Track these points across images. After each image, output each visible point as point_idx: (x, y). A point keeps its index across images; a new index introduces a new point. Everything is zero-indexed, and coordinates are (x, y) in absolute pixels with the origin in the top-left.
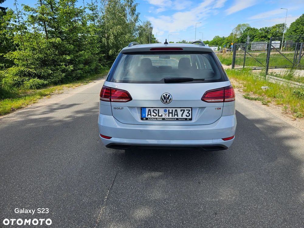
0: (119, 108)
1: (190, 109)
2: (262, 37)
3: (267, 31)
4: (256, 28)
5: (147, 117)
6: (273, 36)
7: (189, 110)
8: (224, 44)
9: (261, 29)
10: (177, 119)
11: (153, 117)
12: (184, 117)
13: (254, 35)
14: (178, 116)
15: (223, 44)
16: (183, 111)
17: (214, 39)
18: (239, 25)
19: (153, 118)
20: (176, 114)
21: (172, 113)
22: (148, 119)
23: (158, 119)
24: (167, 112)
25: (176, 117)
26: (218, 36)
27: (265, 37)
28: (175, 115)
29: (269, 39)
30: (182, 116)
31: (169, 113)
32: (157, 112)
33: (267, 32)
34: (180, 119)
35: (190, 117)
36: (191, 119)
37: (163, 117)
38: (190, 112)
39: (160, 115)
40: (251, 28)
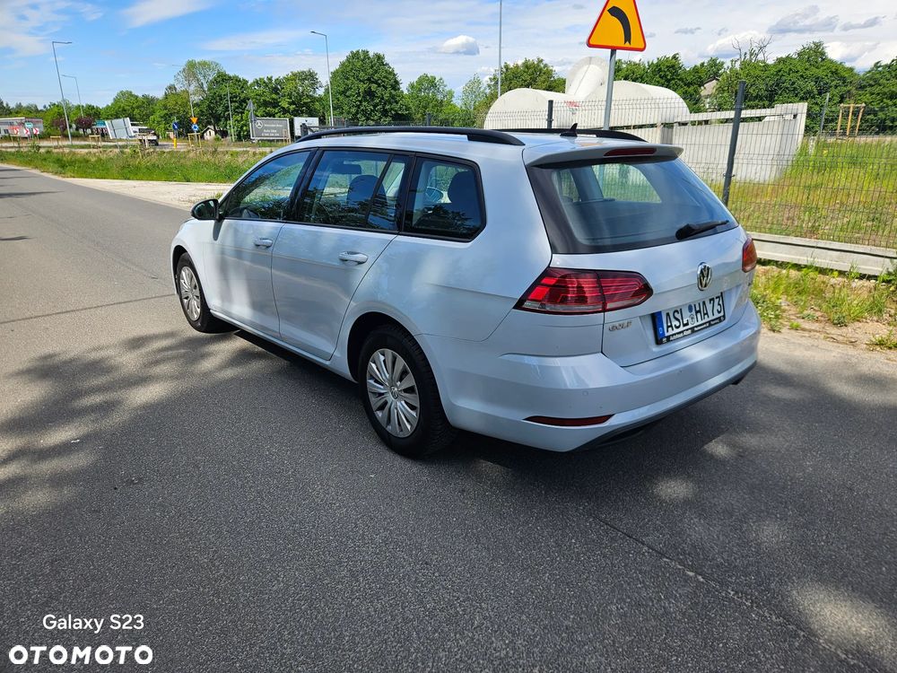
0: (622, 326)
2: (266, 104)
3: (275, 87)
4: (241, 77)
5: (667, 334)
6: (293, 103)
8: (156, 117)
9: (257, 82)
11: (676, 331)
13: (243, 96)
15: (152, 117)
17: (116, 101)
18: (189, 62)
22: (671, 339)
26: (130, 94)
27: (275, 104)
29: (285, 111)
33: (275, 90)
40: (230, 77)
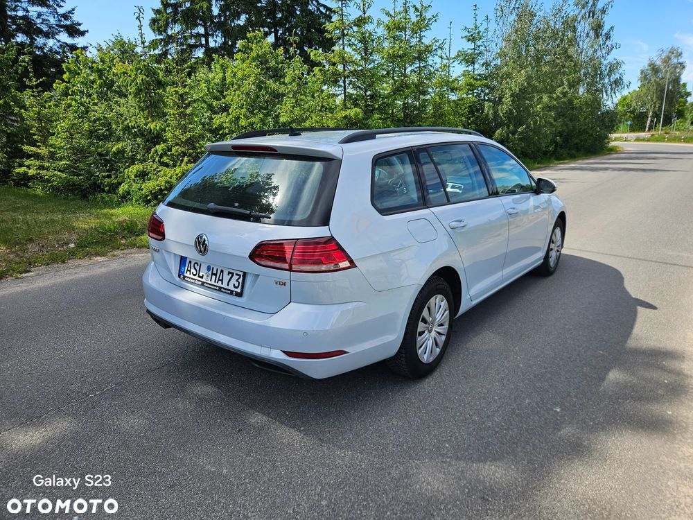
1: (242, 274)
7: (240, 275)
10: (220, 289)
12: (231, 287)
14: (222, 284)
16: (230, 275)
19: (192, 279)
20: (221, 278)
21: (216, 275)
23: (196, 282)
24: (210, 272)
25: (219, 284)
28: (219, 280)
30: (228, 285)
31: (213, 274)
32: (198, 268)
34: (223, 290)
35: (239, 290)
36: (240, 295)
37: (203, 280)
38: (240, 280)
39: (201, 275)
